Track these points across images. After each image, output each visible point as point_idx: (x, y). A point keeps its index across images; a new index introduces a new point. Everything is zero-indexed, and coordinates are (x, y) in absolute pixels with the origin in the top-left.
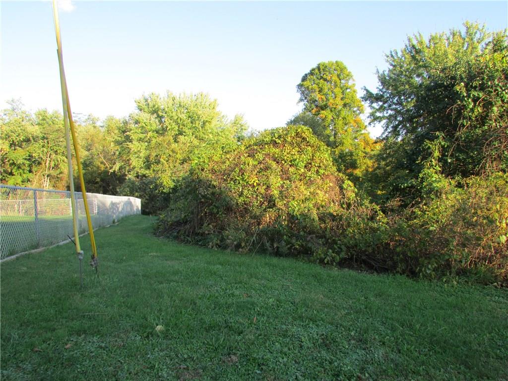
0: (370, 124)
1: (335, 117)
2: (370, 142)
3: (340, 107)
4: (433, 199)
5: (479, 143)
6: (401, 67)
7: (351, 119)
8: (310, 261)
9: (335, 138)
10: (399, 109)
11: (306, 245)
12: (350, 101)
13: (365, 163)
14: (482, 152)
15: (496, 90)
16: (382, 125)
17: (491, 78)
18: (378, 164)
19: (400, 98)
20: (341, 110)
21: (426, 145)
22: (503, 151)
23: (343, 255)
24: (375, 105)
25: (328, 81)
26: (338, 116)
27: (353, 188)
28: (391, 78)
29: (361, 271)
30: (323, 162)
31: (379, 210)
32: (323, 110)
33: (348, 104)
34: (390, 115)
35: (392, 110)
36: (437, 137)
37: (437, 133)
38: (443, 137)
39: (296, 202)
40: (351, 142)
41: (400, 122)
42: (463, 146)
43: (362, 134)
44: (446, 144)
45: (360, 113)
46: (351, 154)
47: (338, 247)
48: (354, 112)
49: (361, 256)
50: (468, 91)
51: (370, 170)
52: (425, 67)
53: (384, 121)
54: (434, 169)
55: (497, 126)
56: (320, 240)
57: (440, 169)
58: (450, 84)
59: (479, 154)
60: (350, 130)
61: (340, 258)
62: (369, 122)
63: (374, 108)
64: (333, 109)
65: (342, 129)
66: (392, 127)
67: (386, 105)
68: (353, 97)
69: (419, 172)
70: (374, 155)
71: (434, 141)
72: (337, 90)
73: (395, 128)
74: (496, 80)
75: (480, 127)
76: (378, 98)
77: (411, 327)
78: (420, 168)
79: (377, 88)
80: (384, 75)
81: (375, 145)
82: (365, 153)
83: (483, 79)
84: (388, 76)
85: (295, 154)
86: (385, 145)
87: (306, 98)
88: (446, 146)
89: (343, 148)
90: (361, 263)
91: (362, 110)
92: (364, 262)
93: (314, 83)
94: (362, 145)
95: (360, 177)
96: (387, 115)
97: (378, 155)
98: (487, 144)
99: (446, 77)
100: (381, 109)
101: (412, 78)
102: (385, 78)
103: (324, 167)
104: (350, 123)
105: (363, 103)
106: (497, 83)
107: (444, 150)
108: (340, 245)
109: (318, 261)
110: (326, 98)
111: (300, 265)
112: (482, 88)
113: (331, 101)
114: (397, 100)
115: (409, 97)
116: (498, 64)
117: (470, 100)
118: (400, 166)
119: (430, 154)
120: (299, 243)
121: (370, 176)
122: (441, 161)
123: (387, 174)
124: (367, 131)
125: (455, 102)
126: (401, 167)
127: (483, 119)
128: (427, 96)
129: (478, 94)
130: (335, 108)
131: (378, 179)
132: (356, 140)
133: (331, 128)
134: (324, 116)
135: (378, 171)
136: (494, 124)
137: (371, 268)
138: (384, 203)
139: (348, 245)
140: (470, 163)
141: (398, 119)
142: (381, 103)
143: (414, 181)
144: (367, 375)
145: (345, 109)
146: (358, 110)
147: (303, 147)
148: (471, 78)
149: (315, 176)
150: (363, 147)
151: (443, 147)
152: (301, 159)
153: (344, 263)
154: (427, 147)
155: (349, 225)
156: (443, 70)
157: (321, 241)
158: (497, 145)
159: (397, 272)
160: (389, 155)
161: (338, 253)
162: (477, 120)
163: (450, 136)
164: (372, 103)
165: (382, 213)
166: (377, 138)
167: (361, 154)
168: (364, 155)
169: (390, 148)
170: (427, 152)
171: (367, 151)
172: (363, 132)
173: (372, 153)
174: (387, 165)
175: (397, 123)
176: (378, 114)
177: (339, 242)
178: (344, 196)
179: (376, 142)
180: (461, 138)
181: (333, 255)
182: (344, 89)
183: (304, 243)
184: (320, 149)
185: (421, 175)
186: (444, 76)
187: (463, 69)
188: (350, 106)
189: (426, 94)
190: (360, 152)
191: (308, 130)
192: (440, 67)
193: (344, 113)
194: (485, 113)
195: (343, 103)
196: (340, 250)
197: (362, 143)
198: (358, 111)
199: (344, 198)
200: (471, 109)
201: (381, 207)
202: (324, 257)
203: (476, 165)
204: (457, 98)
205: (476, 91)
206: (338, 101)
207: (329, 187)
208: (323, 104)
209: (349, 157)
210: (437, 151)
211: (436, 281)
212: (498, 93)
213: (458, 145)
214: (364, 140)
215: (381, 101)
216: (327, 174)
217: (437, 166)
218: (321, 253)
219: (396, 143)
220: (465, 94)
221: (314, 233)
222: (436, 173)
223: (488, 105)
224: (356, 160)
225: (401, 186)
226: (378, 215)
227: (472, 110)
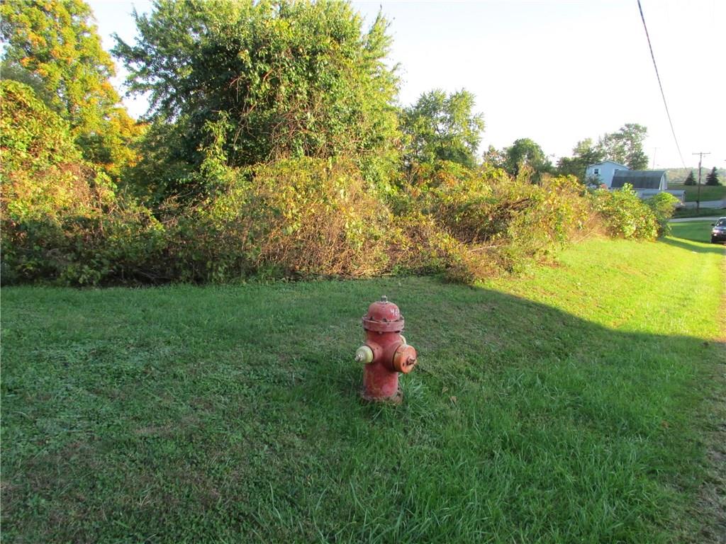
0: (127, 94)
1: (67, 77)
2: (130, 124)
3: (74, 61)
4: (218, 196)
5: (267, 127)
6: (171, 13)
7: (94, 83)
8: (55, 285)
9: (69, 112)
10: (170, 76)
11: (46, 263)
12: (91, 54)
13: (124, 156)
14: (271, 139)
15: (283, 66)
16: (148, 97)
17: (278, 50)
18: (144, 156)
19: (170, 58)
20: (76, 67)
21: (208, 127)
22: (292, 139)
23: (106, 270)
24: (133, 65)
25: (48, 12)
26: (73, 76)
27: (110, 184)
28: (156, 26)
29: (133, 287)
30: (59, 143)
31: (151, 215)
32: (43, 61)
33: (88, 57)
34: (158, 84)
35: (160, 76)
36: (220, 118)
37: (220, 112)
38: (227, 118)
39: (20, 204)
40: (98, 120)
41: (173, 96)
42: (250, 131)
43: (115, 109)
44: (232, 127)
45: (110, 75)
46: (100, 140)
47: (97, 262)
48: (100, 72)
49: (131, 270)
50: (253, 61)
51: (132, 165)
52: (205, 20)
53: (150, 93)
54: (218, 158)
55: (285, 110)
56: (69, 254)
57: (226, 159)
58: (233, 49)
59: (267, 142)
60: (95, 101)
61: (102, 275)
62: (127, 91)
63: (132, 69)
64: (62, 63)
65: (82, 99)
66: (163, 102)
67: (151, 68)
68: (95, 48)
69: (201, 162)
70: (138, 143)
71: (216, 122)
72: (66, 31)
73: (166, 103)
74: (283, 53)
75: (268, 109)
76: (138, 55)
77: (198, 324)
78: (202, 157)
79: (136, 38)
80: (146, 19)
81: (136, 127)
82: (122, 138)
83: (269, 49)
84: (153, 23)
85: (6, 128)
86: (153, 128)
87: (6, 36)
88: (231, 130)
89: (86, 130)
90: (132, 279)
91: (113, 71)
92: (137, 276)
93: (21, 12)
94: (117, 127)
95: (117, 176)
96: (154, 83)
97: (144, 143)
98: (276, 131)
99: (228, 39)
100: (144, 72)
101: (186, 32)
102: (147, 25)
103: (60, 151)
104: (94, 89)
105: (114, 59)
106: (283, 57)
107: (229, 135)
108: (100, 258)
109: (69, 282)
110: (47, 43)
111: (41, 290)
112: (269, 60)
113: (57, 48)
114: (167, 63)
115: (184, 61)
116: (285, 34)
117: (256, 74)
118: (175, 157)
119: (213, 139)
120: (32, 262)
121: (132, 174)
122: (226, 150)
123: (159, 171)
124: (123, 105)
125: (239, 74)
126: (177, 157)
127: (271, 100)
128: (206, 60)
129: (265, 68)
130: (66, 62)
131: (146, 178)
132: (106, 119)
133: (61, 95)
134: (47, 73)
135: (145, 166)
136: (282, 106)
137: (147, 282)
138: (157, 205)
139: (112, 256)
140: (258, 152)
141: (170, 90)
142: (143, 64)
143: (195, 175)
144: (153, 369)
145: (85, 66)
146: (106, 69)
147: (20, 116)
148: (257, 46)
149: (48, 165)
150: (118, 130)
151: (227, 130)
152: (19, 137)
153: (108, 282)
154: (208, 130)
155: (110, 232)
156: (224, 29)
157: (69, 257)
158: (285, 132)
159: (180, 281)
160: (159, 144)
161: (98, 269)
162: (265, 100)
163: (235, 117)
164: (129, 61)
165: (155, 219)
166: (141, 117)
167: (116, 140)
168: (122, 142)
169: (160, 133)
170: (210, 136)
171: (126, 137)
172: (117, 106)
173: (135, 139)
174: (157, 157)
175: (169, 96)
176: (140, 80)
177: (97, 255)
178: (98, 195)
179: (139, 123)
180: (248, 120)
181: (91, 271)
182: (80, 31)
183: (42, 263)
184: (52, 123)
185: (203, 167)
186: (225, 38)
187: (248, 32)
188: (91, 61)
189: (205, 58)
190: (115, 138)
191: (27, 89)
192: (220, 24)
193: (83, 71)
194: (273, 92)
195: (78, 54)
196: (100, 265)
197: (118, 124)
198: (106, 73)
199: (97, 199)
200: (257, 85)
201: (153, 211)
202: (77, 276)
203: (266, 156)
204: (241, 70)
205: (262, 63)
206: (70, 49)
207: (72, 182)
208: (41, 51)
209: (97, 145)
210: (220, 136)
211: (224, 284)
212: (285, 69)
213: (245, 129)
214: (120, 119)
215: (143, 61)
216: (67, 163)
217: (222, 155)
218: (72, 271)
219: (168, 126)
220: (251, 66)
221: (56, 246)
222: (221, 164)
223: (275, 82)
224: (109, 149)
225: (178, 182)
226: (149, 221)
227: (259, 87)
